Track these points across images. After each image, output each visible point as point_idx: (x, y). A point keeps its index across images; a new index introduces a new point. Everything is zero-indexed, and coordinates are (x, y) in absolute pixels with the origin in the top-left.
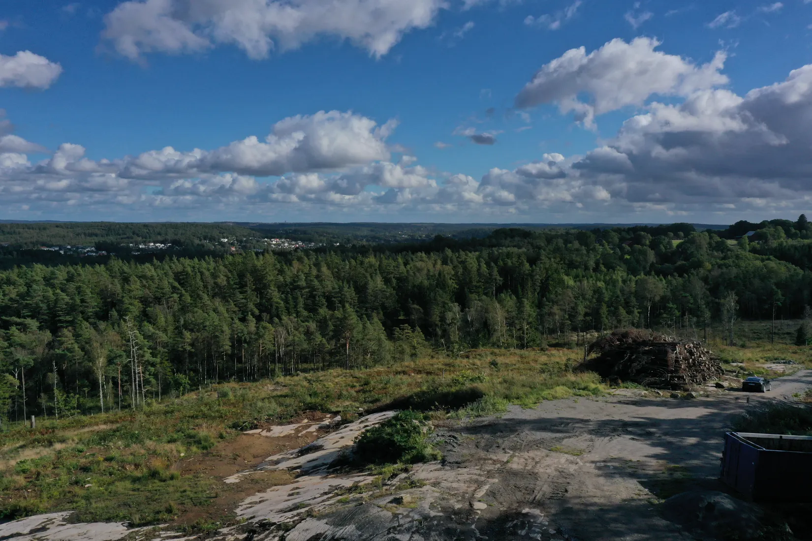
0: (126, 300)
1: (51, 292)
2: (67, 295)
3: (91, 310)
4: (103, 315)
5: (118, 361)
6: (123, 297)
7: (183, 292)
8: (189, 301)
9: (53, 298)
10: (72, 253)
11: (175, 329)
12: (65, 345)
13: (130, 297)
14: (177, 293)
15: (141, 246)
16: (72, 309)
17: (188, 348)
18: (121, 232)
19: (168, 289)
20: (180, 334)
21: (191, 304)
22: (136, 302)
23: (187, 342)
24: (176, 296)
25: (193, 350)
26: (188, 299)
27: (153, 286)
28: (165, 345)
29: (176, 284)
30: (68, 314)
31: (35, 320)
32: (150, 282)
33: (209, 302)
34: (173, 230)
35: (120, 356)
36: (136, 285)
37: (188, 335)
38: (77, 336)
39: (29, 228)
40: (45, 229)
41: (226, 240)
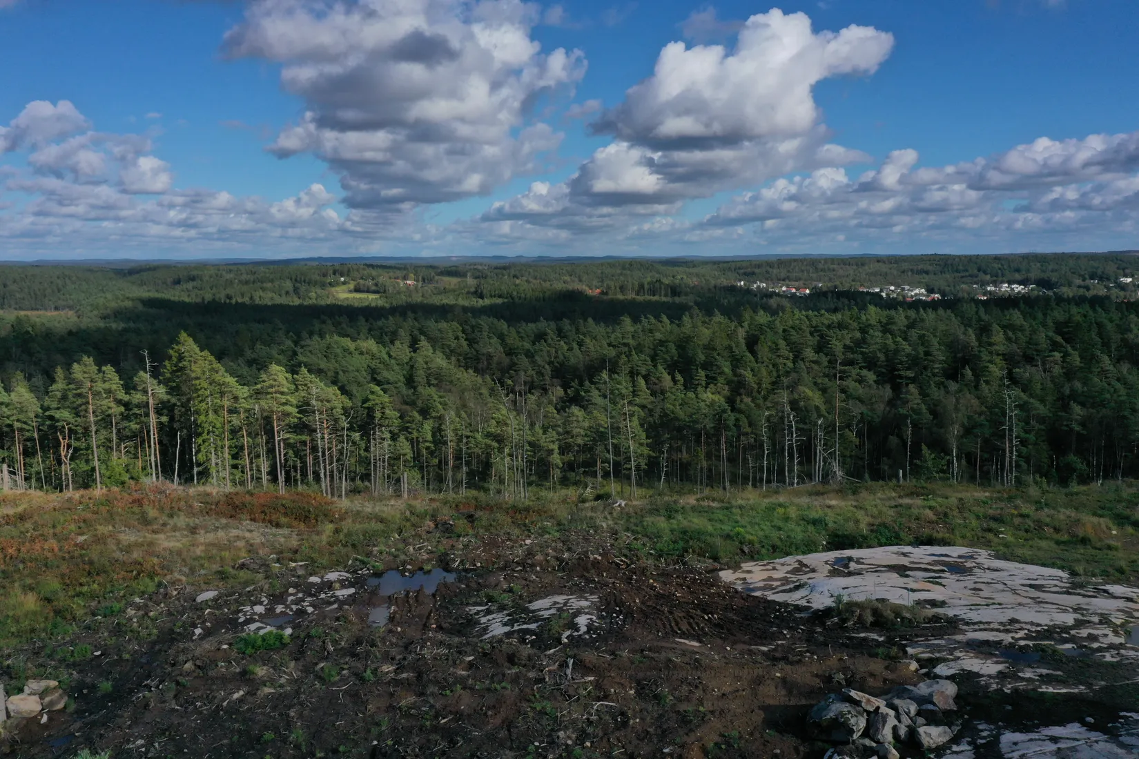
0: (985, 356)
1: (891, 340)
2: (910, 345)
3: (937, 366)
4: (953, 373)
5: (977, 431)
6: (980, 351)
7: (1070, 349)
8: (1078, 363)
9: (893, 346)
10: (895, 296)
11: (1058, 399)
12: (910, 405)
13: (991, 353)
14: (1060, 352)
15: (989, 289)
16: (914, 362)
17: (1077, 428)
18: (961, 268)
19: (1044, 344)
20: (1066, 408)
21: (1081, 368)
22: (998, 360)
23: (1076, 420)
24: (1057, 355)
25: (1085, 432)
26: (1076, 359)
27: (1023, 339)
28: (1041, 420)
29: (1059, 339)
30: (908, 369)
31: (872, 373)
32: (1020, 334)
33: (1111, 368)
34: (1038, 265)
35: (981, 425)
36: (998, 337)
37: (1077, 410)
38: (924, 394)
39: (845, 264)
40: (863, 265)
41: (1129, 280)
